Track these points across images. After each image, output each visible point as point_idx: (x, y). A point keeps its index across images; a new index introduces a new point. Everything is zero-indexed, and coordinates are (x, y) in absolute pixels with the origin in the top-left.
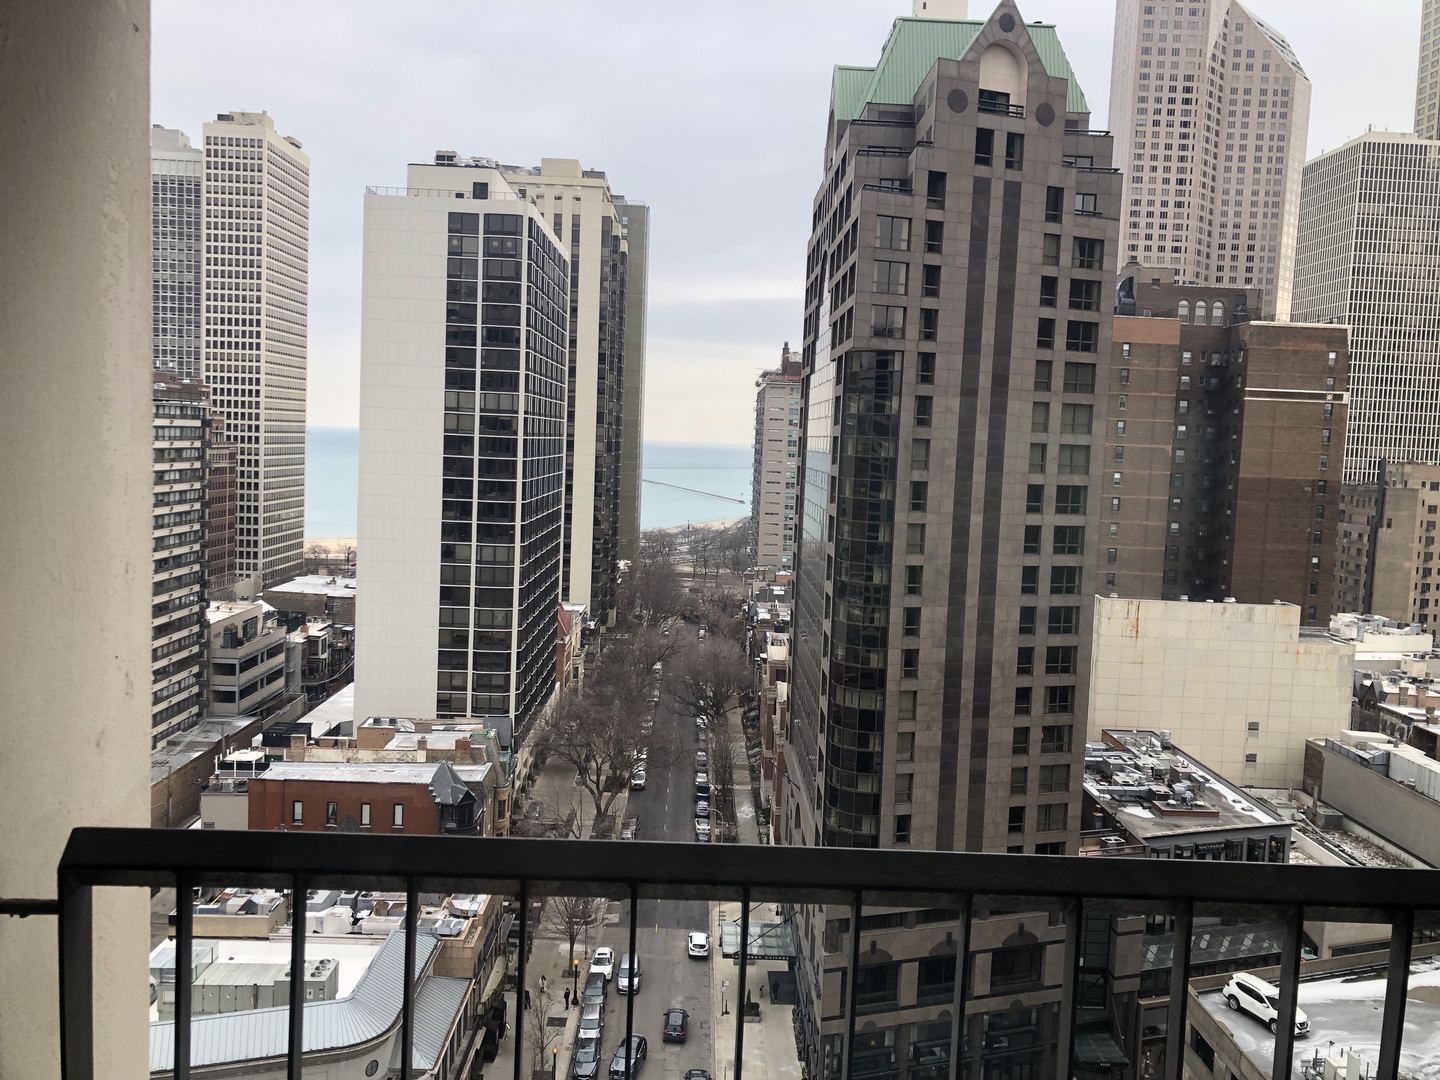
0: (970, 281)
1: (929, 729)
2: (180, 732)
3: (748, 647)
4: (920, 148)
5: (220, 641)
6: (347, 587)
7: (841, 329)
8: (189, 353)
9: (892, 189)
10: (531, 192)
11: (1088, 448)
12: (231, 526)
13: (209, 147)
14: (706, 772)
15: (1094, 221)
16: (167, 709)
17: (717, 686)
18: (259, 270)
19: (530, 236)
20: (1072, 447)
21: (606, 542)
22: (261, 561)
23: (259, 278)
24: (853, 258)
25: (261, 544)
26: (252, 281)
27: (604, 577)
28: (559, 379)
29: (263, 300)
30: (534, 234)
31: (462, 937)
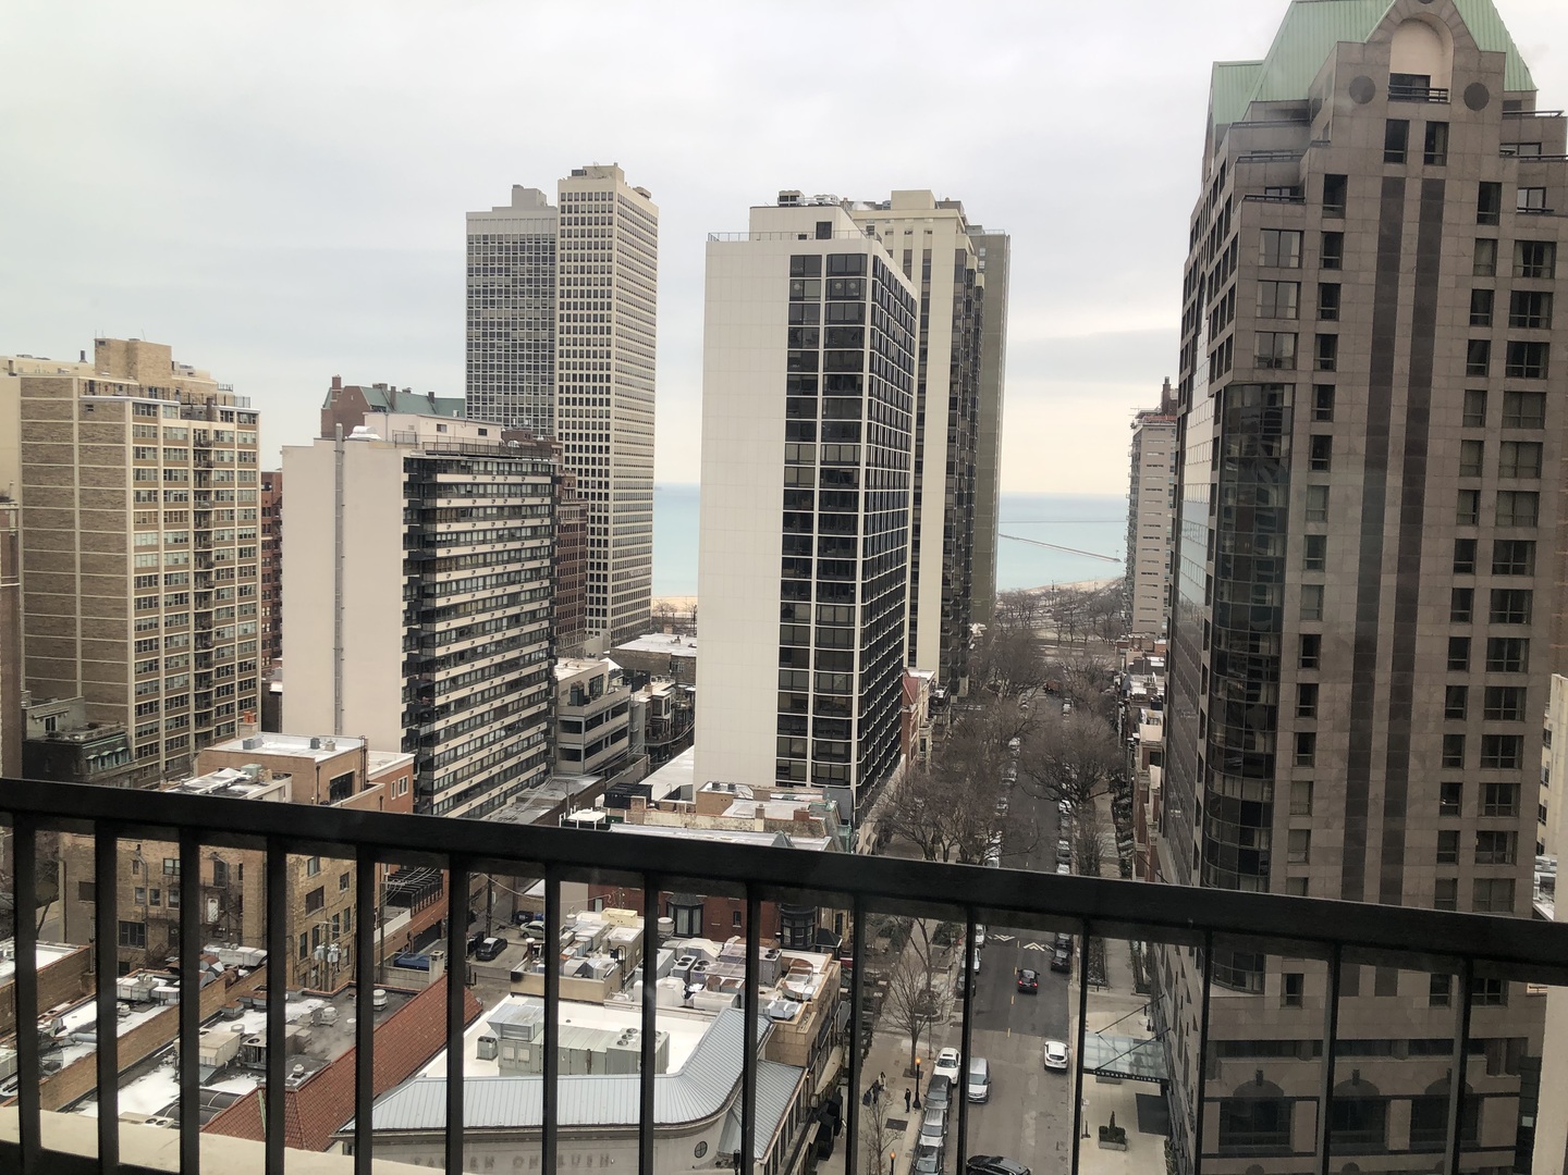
0: (1378, 300)
1: (1328, 826)
2: (528, 789)
3: (1120, 726)
4: (1314, 150)
5: (566, 699)
6: (691, 646)
7: (1220, 360)
8: (543, 410)
9: (1280, 198)
10: (880, 229)
11: (1536, 494)
12: (582, 583)
13: (563, 203)
14: (1069, 864)
15: (1543, 220)
16: (516, 765)
17: (1082, 767)
18: (609, 324)
19: (875, 275)
20: (1514, 493)
21: (956, 603)
22: (609, 619)
23: (609, 333)
24: (1232, 280)
25: (609, 601)
26: (602, 336)
27: (955, 642)
28: (905, 426)
29: (613, 355)
30: (879, 272)
31: (795, 1022)
